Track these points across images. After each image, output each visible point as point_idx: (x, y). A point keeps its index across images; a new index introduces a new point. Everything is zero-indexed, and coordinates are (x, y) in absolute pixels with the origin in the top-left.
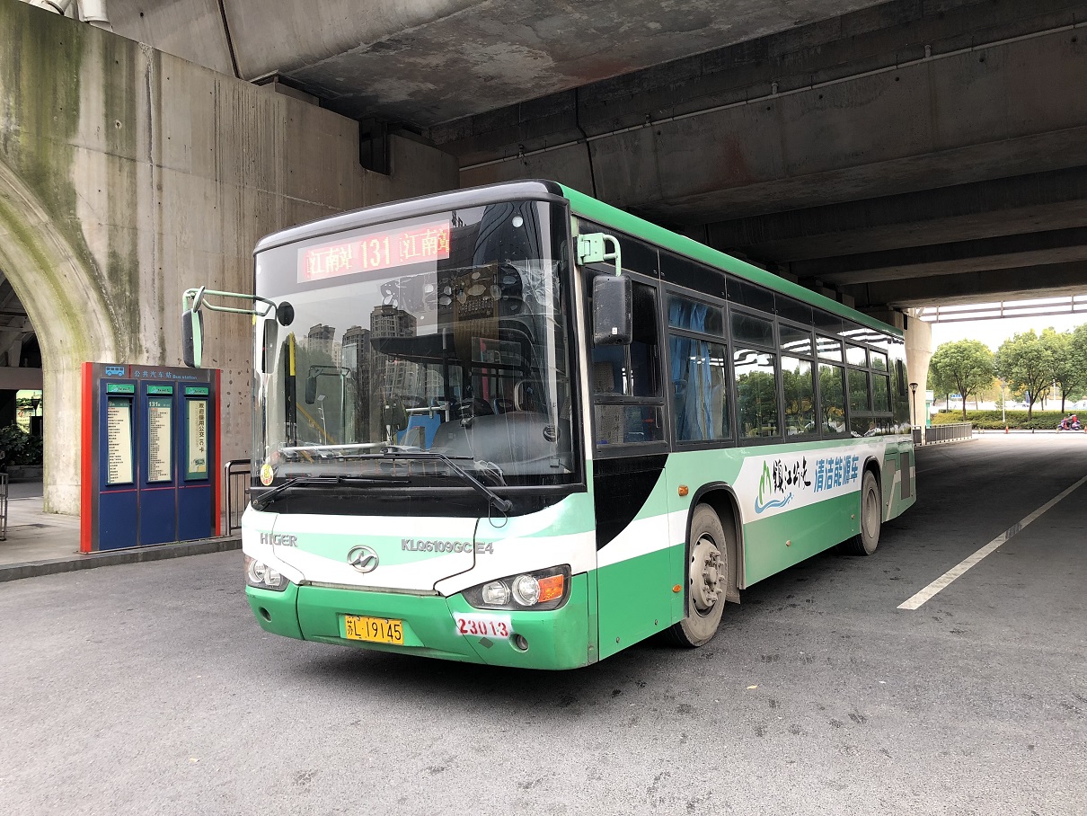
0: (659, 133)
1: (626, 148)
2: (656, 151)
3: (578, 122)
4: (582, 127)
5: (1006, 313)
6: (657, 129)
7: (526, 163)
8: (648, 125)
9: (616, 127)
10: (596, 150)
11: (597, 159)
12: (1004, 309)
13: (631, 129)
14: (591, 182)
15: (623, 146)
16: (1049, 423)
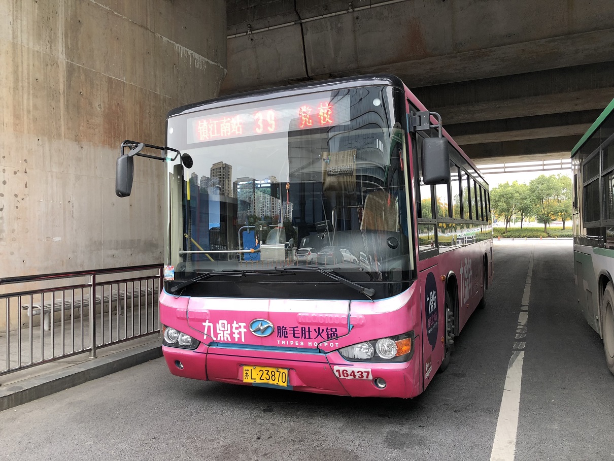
0: (357, 18)
1: (332, 29)
2: (354, 31)
3: (295, 8)
4: (298, 11)
5: (507, 170)
6: (356, 14)
7: (252, 39)
8: (351, 10)
9: (325, 12)
10: (307, 30)
11: (308, 37)
12: (506, 167)
13: (337, 14)
14: (303, 55)
15: (329, 28)
16: (517, 234)
